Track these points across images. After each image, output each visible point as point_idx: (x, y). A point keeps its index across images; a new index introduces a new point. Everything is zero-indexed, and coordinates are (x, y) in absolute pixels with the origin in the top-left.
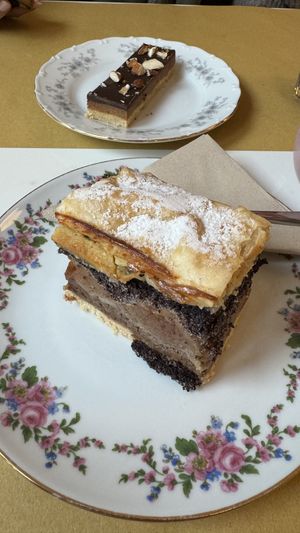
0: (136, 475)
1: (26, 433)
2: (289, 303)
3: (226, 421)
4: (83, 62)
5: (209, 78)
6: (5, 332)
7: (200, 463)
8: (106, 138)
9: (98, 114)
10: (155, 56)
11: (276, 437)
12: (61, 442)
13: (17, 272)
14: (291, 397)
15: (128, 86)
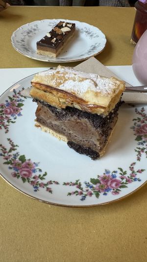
0: (74, 193)
1: (24, 180)
2: (135, 124)
3: (111, 171)
4: (33, 30)
5: (91, 36)
6: (9, 142)
7: (102, 186)
8: (47, 61)
9: (42, 52)
10: (66, 26)
11: (134, 174)
12: (40, 183)
13: (12, 118)
14: (139, 159)
15: (55, 39)
